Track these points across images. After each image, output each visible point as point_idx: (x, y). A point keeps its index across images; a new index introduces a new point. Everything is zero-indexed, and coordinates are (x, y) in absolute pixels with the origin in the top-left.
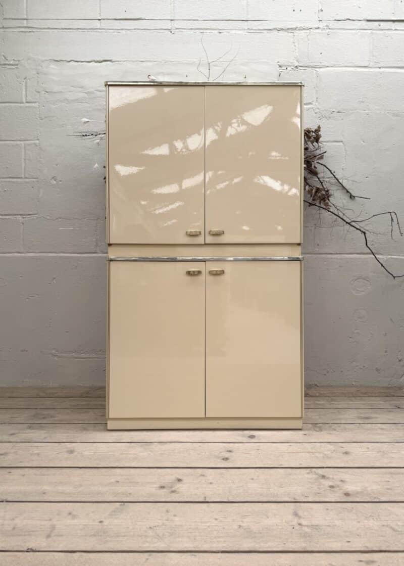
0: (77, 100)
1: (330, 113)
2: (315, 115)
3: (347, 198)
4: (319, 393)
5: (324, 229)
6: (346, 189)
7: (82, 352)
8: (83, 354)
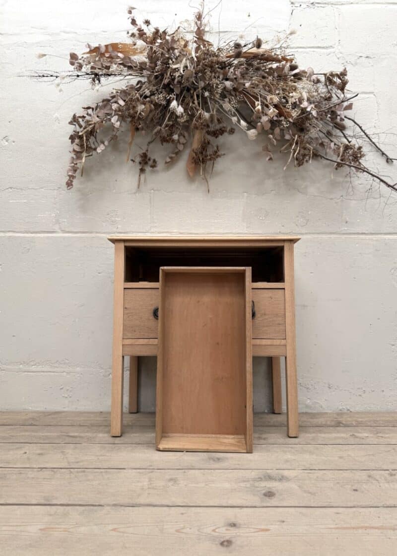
0: (39, 43)
1: (356, 58)
2: (337, 60)
3: (382, 161)
4: (357, 421)
5: (354, 202)
6: (381, 151)
7: (32, 363)
8: (33, 367)
